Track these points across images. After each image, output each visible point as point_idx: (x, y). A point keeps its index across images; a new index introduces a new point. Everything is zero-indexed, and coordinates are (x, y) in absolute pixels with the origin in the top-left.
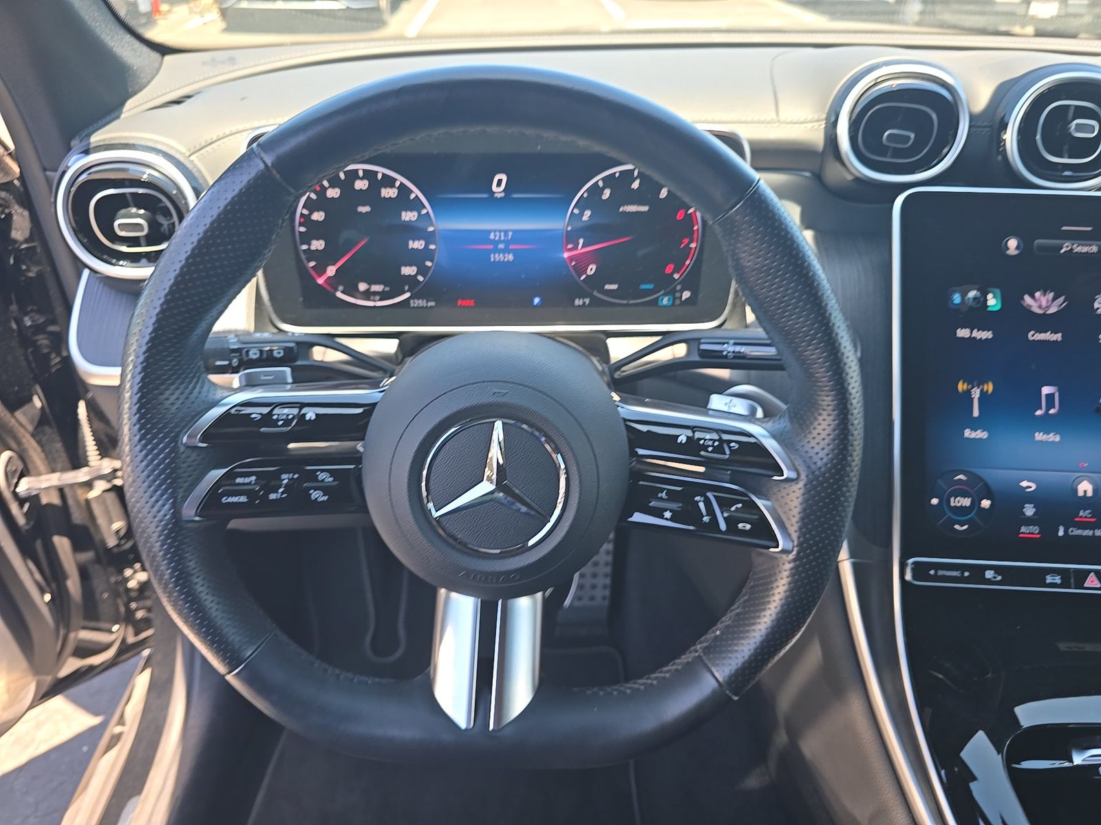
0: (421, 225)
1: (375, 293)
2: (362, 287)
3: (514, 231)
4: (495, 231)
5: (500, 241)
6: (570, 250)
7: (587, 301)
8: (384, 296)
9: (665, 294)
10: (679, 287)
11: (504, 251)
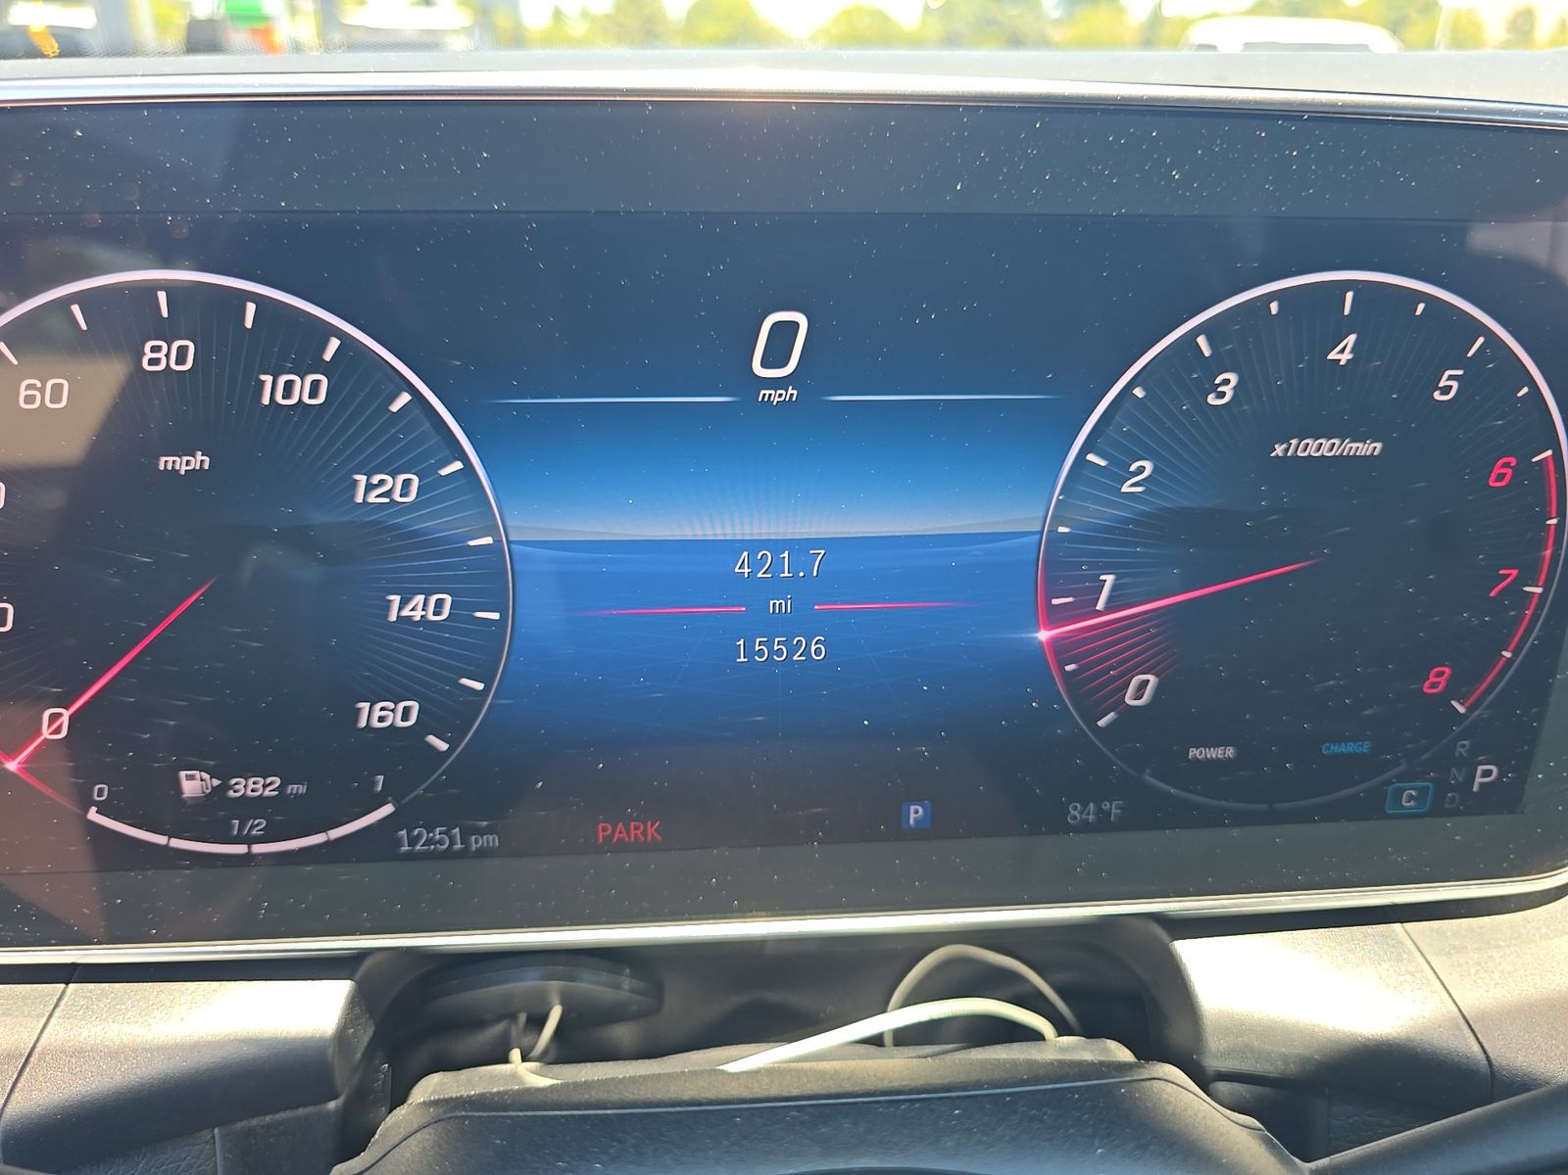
0: (439, 524)
1: (249, 807)
2: (193, 785)
3: (831, 544)
4: (754, 546)
5: (776, 586)
6: (1054, 617)
7: (1114, 808)
8: (284, 818)
9: (1407, 777)
10: (1463, 747)
11: (787, 626)
